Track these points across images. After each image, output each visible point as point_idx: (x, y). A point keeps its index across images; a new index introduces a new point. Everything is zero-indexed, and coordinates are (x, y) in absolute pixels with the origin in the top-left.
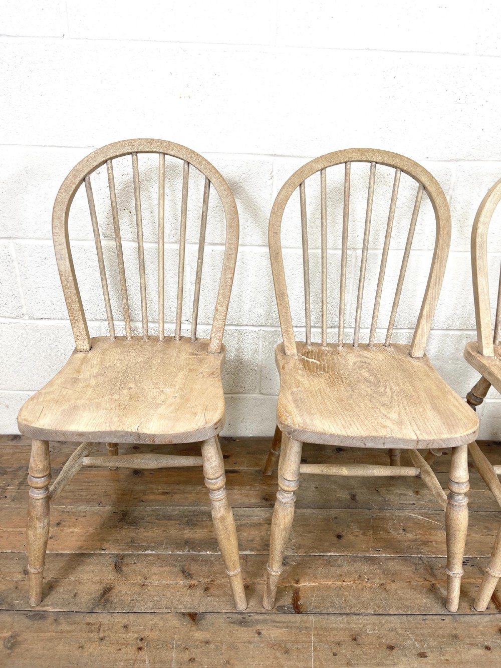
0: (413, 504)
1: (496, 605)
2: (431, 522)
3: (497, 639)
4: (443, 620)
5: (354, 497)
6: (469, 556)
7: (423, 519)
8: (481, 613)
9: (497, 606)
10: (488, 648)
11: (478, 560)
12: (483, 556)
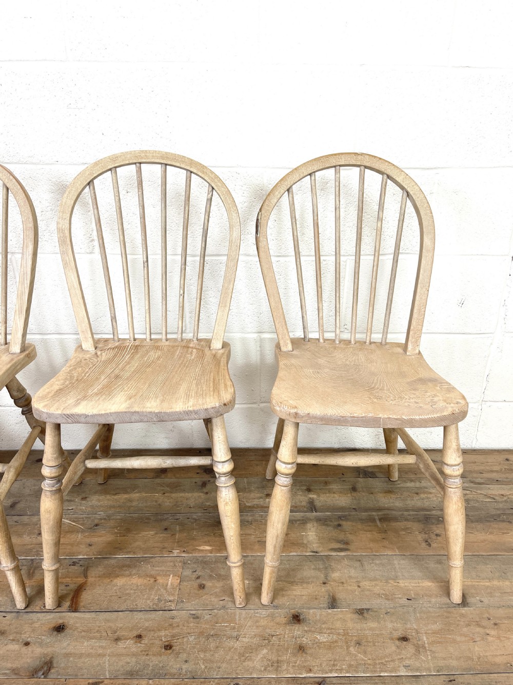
0: (72, 509)
1: (72, 603)
2: (75, 525)
3: (43, 635)
4: (5, 617)
5: (14, 505)
6: (85, 557)
7: (68, 523)
8: (49, 611)
9: (72, 605)
10: (27, 644)
11: (92, 560)
12: (99, 556)
